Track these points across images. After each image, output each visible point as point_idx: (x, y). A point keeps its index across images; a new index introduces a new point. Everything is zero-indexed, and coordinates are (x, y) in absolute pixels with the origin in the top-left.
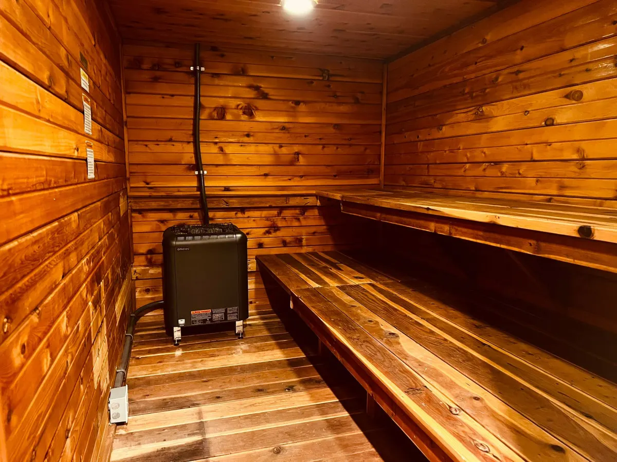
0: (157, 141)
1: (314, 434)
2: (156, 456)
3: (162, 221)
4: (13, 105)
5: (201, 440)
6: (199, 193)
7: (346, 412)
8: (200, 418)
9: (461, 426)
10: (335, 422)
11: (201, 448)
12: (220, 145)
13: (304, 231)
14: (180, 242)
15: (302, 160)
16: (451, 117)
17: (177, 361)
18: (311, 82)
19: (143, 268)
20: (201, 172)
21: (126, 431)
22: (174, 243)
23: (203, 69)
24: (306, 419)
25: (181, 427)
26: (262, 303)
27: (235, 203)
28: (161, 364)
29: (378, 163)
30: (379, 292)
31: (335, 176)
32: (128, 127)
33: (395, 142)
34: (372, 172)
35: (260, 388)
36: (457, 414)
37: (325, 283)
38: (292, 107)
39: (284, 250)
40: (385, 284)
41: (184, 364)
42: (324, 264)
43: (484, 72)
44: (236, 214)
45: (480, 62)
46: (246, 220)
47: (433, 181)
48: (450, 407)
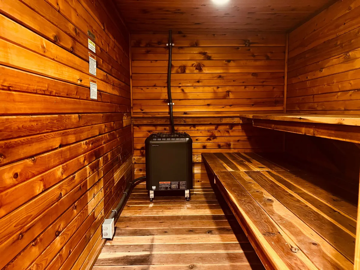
0: (148, 86)
1: (217, 260)
2: (122, 260)
3: (149, 131)
4: (18, 44)
5: (149, 254)
6: (169, 115)
7: (242, 250)
8: (152, 242)
9: (295, 260)
10: (233, 255)
11: (147, 259)
12: (182, 88)
13: (232, 139)
14: (154, 142)
15: (231, 96)
16: (329, 62)
17: (150, 210)
18: (238, 48)
19: (138, 157)
20: (171, 103)
21: (110, 244)
22: (151, 142)
23: (173, 45)
24: (214, 251)
25: (140, 246)
26: (206, 182)
27: (189, 121)
28: (140, 211)
29: (283, 97)
30: (272, 176)
31: (253, 105)
32: (133, 79)
33: (293, 82)
34: (277, 102)
35: (191, 230)
36: (295, 252)
37: (238, 169)
38: (226, 64)
39: (219, 151)
40: (278, 172)
41: (152, 211)
42: (242, 159)
43: (350, 29)
44: (190, 128)
45: (346, 23)
46: (196, 132)
47: (316, 106)
48: (292, 247)
